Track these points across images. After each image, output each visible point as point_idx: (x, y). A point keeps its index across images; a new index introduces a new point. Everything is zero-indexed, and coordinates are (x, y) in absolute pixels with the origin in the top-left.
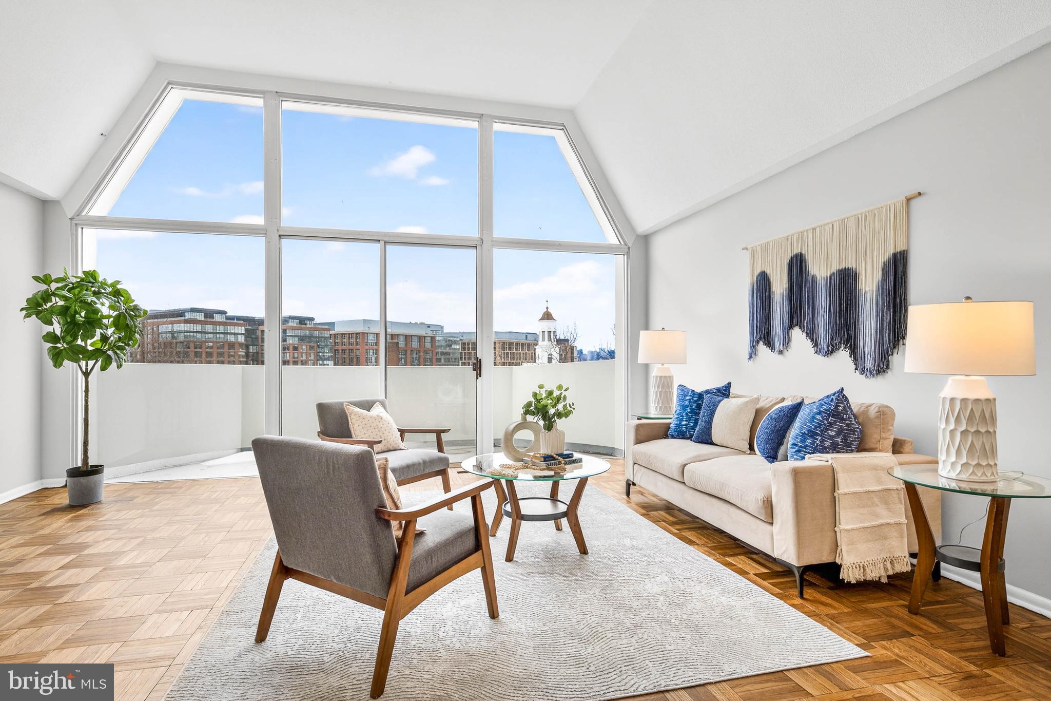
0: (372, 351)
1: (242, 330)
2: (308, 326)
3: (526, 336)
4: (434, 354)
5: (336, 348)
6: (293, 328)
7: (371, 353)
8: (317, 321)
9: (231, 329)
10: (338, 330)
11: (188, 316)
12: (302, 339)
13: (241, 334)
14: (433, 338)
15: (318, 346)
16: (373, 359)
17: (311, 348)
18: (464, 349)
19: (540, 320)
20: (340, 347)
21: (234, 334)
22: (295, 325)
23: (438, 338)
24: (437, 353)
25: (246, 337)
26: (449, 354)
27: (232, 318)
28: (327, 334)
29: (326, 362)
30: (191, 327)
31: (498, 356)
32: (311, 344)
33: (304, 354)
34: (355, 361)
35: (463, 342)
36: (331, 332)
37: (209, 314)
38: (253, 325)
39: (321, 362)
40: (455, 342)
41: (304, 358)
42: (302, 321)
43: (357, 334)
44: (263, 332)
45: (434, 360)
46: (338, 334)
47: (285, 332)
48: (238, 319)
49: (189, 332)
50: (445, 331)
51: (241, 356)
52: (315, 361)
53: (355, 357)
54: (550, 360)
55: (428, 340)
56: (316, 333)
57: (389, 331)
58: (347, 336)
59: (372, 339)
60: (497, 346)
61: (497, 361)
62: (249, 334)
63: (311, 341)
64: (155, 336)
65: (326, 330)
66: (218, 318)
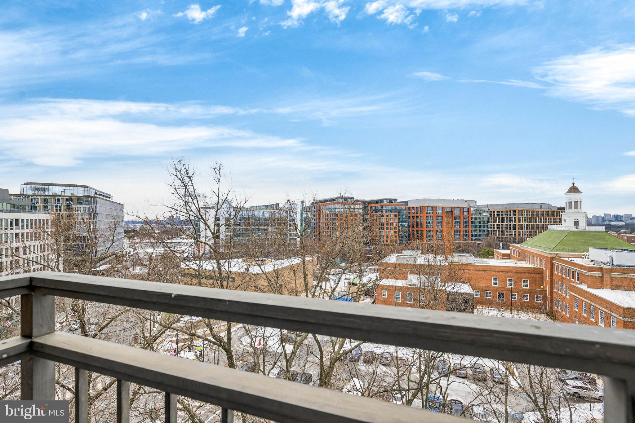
0: (430, 217)
1: (361, 207)
2: (394, 203)
3: (541, 206)
4: (470, 218)
5: (409, 215)
6: (386, 205)
7: (430, 218)
8: (398, 201)
9: (357, 206)
10: (410, 205)
11: (337, 200)
12: (391, 211)
13: (361, 209)
14: (469, 209)
15: (399, 215)
16: (431, 222)
17: (396, 216)
18: (491, 215)
19: (567, 193)
20: (411, 215)
21: (358, 209)
22: (387, 203)
23: (472, 209)
24: (472, 218)
25: (363, 210)
26: (480, 218)
27: (356, 201)
28: (404, 208)
29: (403, 224)
30: (338, 206)
31: (517, 220)
32: (396, 213)
33: (392, 219)
34: (420, 223)
35: (489, 211)
36: (407, 207)
37: (346, 199)
38: (366, 203)
39: (401, 224)
40: (485, 211)
41: (392, 221)
42: (391, 201)
43: (421, 207)
44: (371, 208)
45: (470, 223)
46: (410, 208)
47: (382, 207)
48: (359, 201)
49: (338, 209)
50: (478, 204)
51: (360, 220)
52: (398, 223)
53: (420, 221)
54: (576, 223)
55: (466, 210)
56: (398, 208)
57: (440, 205)
58: (415, 208)
59: (430, 210)
60: (517, 213)
61: (517, 223)
62: (365, 208)
63: (396, 212)
64: (324, 211)
65: (404, 205)
66: (350, 201)
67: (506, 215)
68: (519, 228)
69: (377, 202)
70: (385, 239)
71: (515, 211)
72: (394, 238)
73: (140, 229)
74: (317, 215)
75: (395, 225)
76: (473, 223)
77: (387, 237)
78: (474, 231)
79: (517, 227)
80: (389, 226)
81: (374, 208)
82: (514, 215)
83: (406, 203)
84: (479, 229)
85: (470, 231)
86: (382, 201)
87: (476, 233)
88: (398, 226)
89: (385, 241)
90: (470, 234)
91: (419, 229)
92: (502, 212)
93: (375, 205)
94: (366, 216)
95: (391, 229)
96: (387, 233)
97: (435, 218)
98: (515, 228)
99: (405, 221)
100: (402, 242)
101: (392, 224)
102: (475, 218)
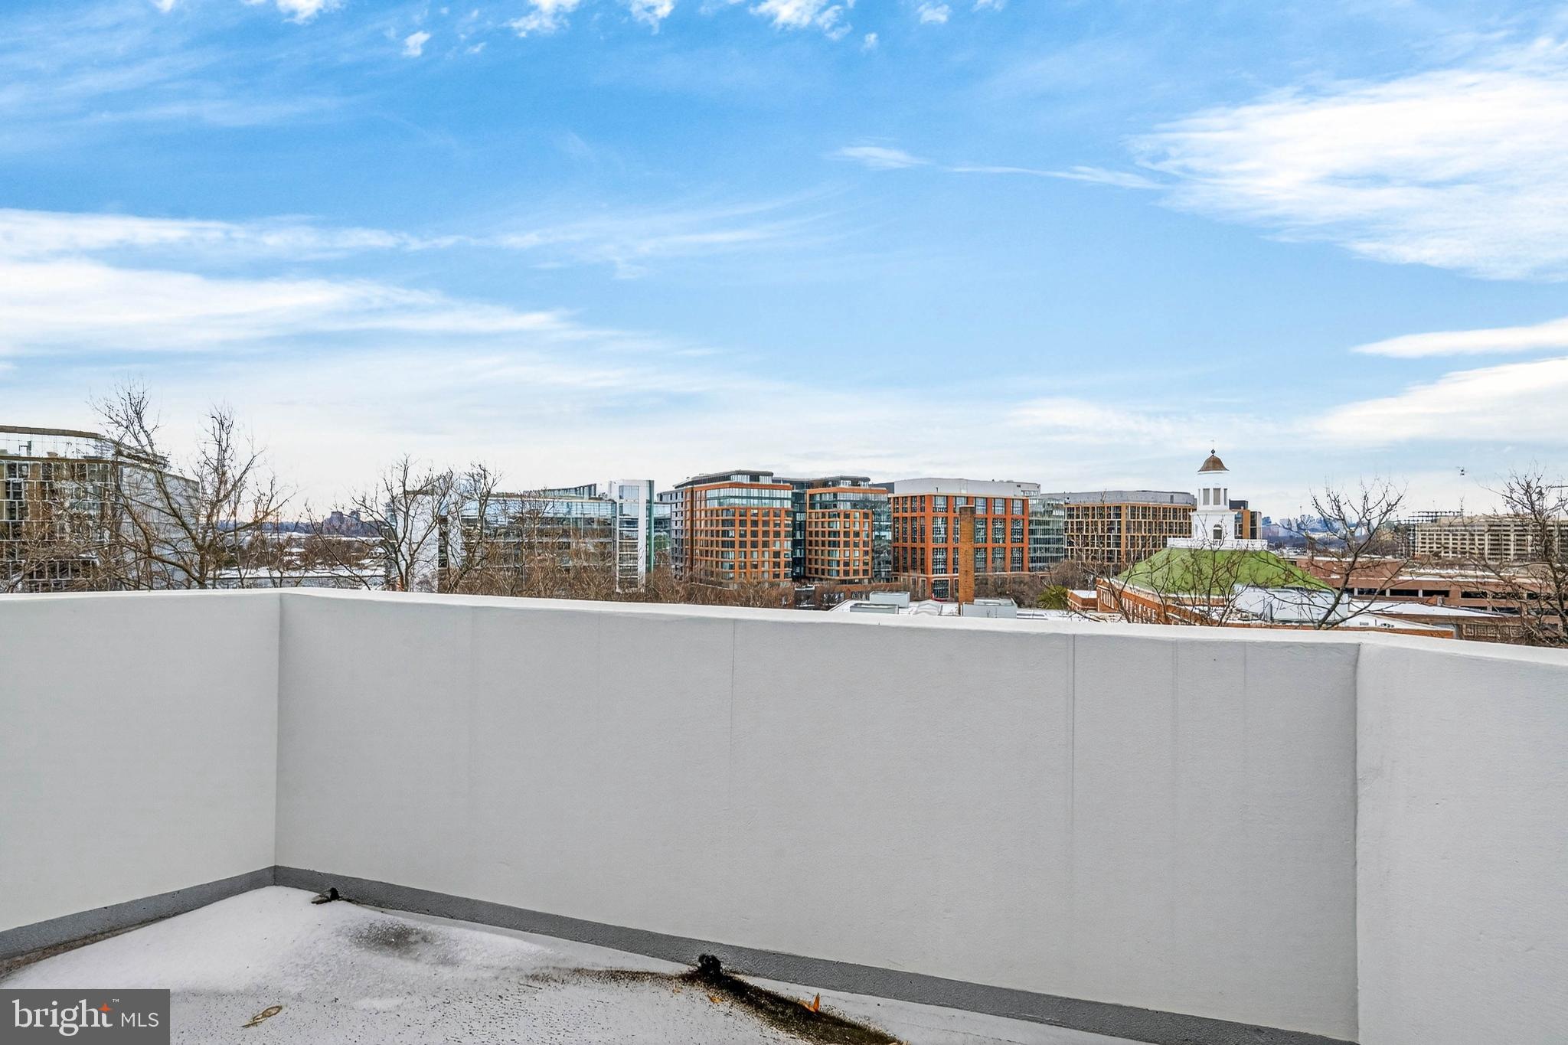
0: (940, 519)
1: (788, 494)
2: (862, 487)
4: (1027, 522)
5: (896, 515)
6: (844, 491)
7: (940, 522)
8: (872, 482)
9: (777, 493)
10: (898, 492)
11: (735, 479)
12: (855, 504)
13: (788, 499)
14: (1024, 502)
15: (873, 513)
16: (942, 530)
17: (866, 516)
18: (1071, 516)
19: (1200, 471)
20: (900, 515)
21: (780, 499)
22: (847, 486)
23: (1032, 502)
24: (1031, 522)
25: (794, 503)
26: (1047, 523)
27: (779, 480)
28: (884, 498)
29: (882, 534)
30: (736, 492)
31: (1124, 527)
32: (865, 510)
33: (859, 523)
34: (918, 533)
35: (1069, 506)
36: (890, 495)
37: (755, 476)
38: (801, 488)
39: (877, 533)
40: (1058, 507)
41: (857, 528)
42: (855, 482)
43: (921, 497)
44: (812, 496)
45: (1026, 532)
46: (898, 498)
47: (835, 495)
48: (785, 482)
49: (736, 498)
50: (1043, 491)
51: (787, 526)
52: (870, 532)
53: (918, 528)
54: (1218, 534)
55: (1018, 504)
56: (871, 497)
57: (964, 492)
58: (909, 499)
59: (941, 503)
60: (1123, 512)
61: (1123, 534)
62: (797, 498)
63: (866, 507)
64: (703, 502)
65: (883, 492)
66: (764, 480)
67: (1101, 515)
68: (1127, 544)
69: (824, 483)
70: (842, 568)
71: (1119, 508)
72: (862, 567)
73: (251, 544)
74: (688, 513)
75: (863, 536)
76: (1032, 532)
77: (846, 564)
78: (1035, 550)
79: (1123, 541)
80: (852, 538)
81: (818, 498)
82: (1118, 515)
83: (890, 487)
84: (1044, 546)
85: (1026, 550)
86: (836, 482)
87: (1038, 554)
88: (870, 539)
89: (841, 574)
90: (1026, 556)
91: (918, 545)
92: (1093, 508)
93: (821, 490)
94: (799, 517)
95: (856, 545)
96: (847, 554)
97: (951, 521)
98: (1118, 545)
99: (887, 526)
100: (881, 575)
101: (857, 534)
102: (1039, 523)
